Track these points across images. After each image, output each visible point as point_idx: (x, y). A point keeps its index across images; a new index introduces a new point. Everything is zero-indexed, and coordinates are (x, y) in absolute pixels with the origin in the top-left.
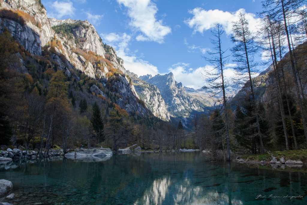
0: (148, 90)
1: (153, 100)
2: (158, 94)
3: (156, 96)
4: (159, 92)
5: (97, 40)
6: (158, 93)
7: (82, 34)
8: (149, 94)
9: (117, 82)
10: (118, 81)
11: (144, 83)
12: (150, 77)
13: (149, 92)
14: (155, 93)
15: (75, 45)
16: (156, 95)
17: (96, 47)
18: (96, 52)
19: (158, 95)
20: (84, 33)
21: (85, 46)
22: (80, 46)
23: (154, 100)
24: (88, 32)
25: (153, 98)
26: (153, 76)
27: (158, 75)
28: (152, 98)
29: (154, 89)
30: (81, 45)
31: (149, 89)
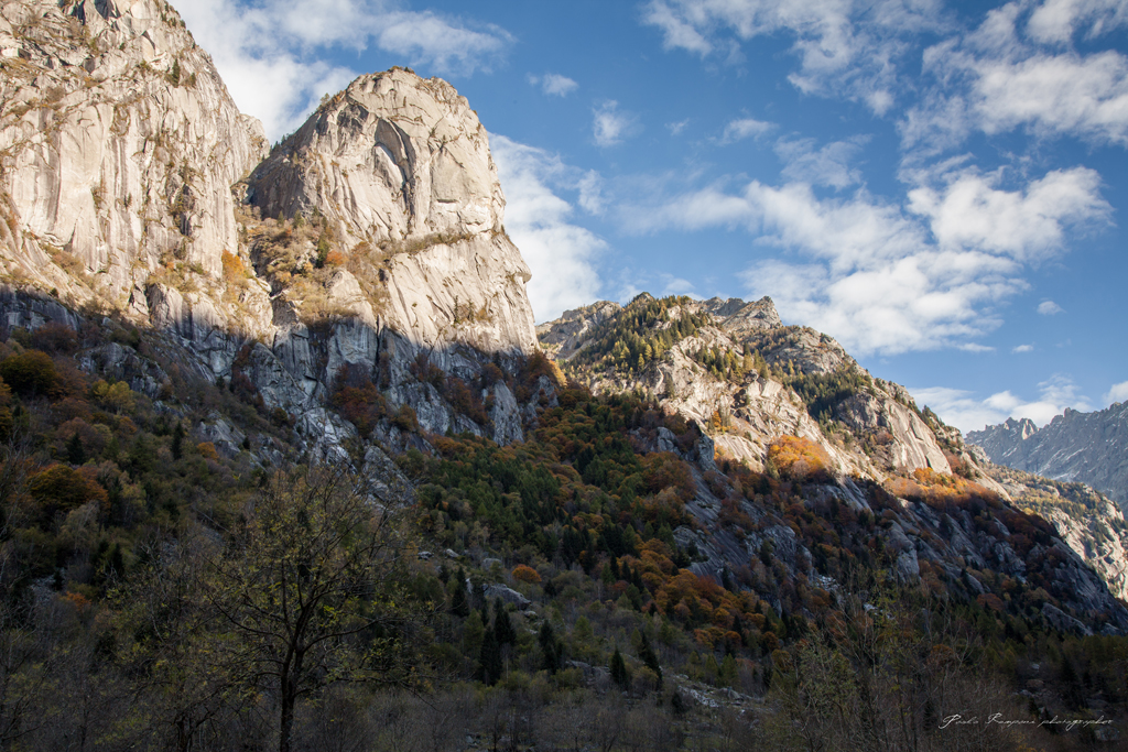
0: (1065, 516)
1: (1104, 562)
2: (1116, 525)
3: (1112, 540)
4: (1121, 516)
5: (918, 423)
6: (1117, 520)
7: (872, 417)
8: (1077, 536)
9: (1059, 567)
10: (1062, 564)
11: (1032, 484)
12: (1028, 431)
13: (1073, 523)
14: (1102, 525)
15: (868, 458)
16: (1111, 531)
17: (923, 447)
18: (929, 465)
19: (1117, 531)
20: (876, 412)
21: (896, 457)
22: (883, 461)
23: (1109, 560)
24: (886, 407)
25: (1100, 554)
26: (1040, 425)
27: (1070, 413)
28: (1095, 551)
29: (1090, 504)
30: (886, 456)
31: (1067, 511)
